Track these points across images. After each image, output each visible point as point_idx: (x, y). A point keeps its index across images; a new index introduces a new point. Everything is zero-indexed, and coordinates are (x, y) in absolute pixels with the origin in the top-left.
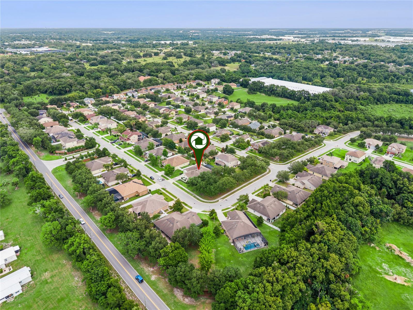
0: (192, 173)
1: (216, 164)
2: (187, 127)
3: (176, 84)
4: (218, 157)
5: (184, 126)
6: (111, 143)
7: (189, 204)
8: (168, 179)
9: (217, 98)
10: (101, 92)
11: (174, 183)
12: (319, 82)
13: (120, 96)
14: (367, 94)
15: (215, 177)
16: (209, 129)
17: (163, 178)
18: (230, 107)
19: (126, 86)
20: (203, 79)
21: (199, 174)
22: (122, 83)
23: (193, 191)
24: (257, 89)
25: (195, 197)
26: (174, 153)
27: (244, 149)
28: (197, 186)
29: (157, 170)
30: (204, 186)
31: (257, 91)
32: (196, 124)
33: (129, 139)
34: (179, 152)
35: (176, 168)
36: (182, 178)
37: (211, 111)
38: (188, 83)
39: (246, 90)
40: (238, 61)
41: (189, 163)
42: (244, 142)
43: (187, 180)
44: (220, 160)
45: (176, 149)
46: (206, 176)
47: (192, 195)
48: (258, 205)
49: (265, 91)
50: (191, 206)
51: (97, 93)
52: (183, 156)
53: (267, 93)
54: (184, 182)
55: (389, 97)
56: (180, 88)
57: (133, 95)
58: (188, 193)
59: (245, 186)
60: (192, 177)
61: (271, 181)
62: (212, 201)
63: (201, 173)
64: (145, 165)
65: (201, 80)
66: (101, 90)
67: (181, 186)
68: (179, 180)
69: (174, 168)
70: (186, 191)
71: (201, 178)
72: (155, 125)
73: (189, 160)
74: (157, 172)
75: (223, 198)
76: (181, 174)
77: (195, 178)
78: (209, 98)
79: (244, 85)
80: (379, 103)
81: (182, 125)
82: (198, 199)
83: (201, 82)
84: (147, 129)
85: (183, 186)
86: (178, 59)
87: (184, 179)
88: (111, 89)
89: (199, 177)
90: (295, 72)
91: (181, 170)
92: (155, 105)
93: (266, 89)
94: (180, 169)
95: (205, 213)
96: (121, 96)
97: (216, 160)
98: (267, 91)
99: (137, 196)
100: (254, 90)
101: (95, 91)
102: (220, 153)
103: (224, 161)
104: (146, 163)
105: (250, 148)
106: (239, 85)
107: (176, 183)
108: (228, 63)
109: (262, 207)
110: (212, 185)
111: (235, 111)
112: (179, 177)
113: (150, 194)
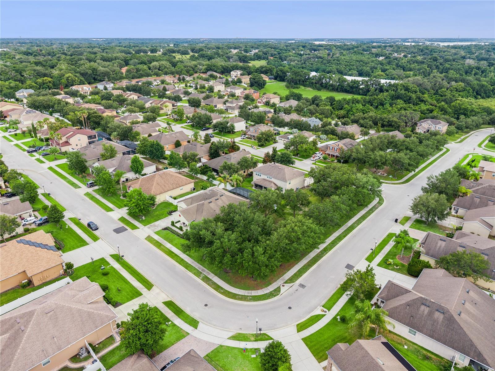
0: (199, 209)
1: (256, 186)
2: (193, 126)
3: (177, 76)
4: (260, 171)
5: (186, 124)
6: (28, 152)
7: (188, 310)
8: (134, 227)
9: (242, 90)
10: (50, 82)
11: (149, 238)
12: (382, 75)
13: (83, 89)
14: (462, 84)
15: (262, 217)
16: (233, 126)
17: (122, 225)
18: (264, 100)
19: (96, 77)
20: (218, 71)
21: (218, 212)
22: (90, 72)
23: (201, 260)
24: (300, 81)
25: (207, 280)
26: (161, 167)
27: (307, 157)
28: (214, 247)
29: (111, 205)
30: (235, 247)
31: (300, 84)
32: (209, 120)
33: (67, 143)
34: (171, 164)
35: (159, 199)
36: (173, 224)
37: (234, 105)
38: (196, 75)
39: (284, 84)
40: (264, 59)
41: (192, 186)
42: (307, 143)
43: (184, 229)
44: (263, 177)
45: (165, 158)
46: (237, 218)
47: (198, 273)
48: (424, 310)
49: (312, 83)
50: (195, 315)
51: (44, 84)
52: (180, 173)
53: (316, 86)
54: (178, 235)
55: (492, 88)
56: (184, 79)
57: (105, 87)
58: (187, 266)
59: (339, 238)
60: (200, 220)
61: (396, 221)
62: (260, 292)
63: (223, 209)
64: (87, 194)
65: (216, 72)
66: (50, 79)
67: (169, 246)
68: (166, 229)
69: (152, 199)
70: (181, 262)
71: (223, 221)
72: (131, 121)
73: (193, 181)
74: (111, 210)
75: (291, 280)
76: (170, 213)
77: (205, 222)
78: (229, 90)
79: (280, 77)
80: (479, 97)
81: (182, 123)
82: (217, 288)
83: (215, 74)
84: (109, 125)
85: (175, 245)
86: (184, 56)
87: (178, 225)
88: (68, 78)
89: (217, 219)
90: (345, 66)
91: (171, 204)
92: (138, 97)
93: (314, 81)
94: (171, 201)
95: (242, 345)
96: (85, 88)
97: (256, 178)
98: (316, 83)
99: (24, 287)
100: (296, 83)
101: (40, 80)
102: (260, 165)
103: (273, 180)
104: (90, 190)
105: (319, 154)
106: (273, 77)
107: (156, 237)
108: (251, 59)
109: (438, 316)
110: (257, 241)
111: (274, 105)
112: (165, 222)
113: (68, 279)
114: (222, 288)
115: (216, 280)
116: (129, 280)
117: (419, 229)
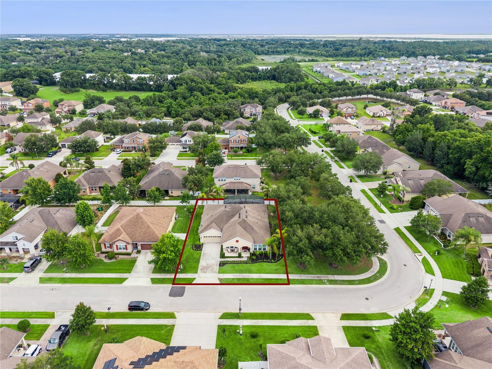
4: (223, 175)
18: (66, 109)
31: (78, 87)
41: (175, 214)
44: (229, 180)
49: (93, 84)
54: (245, 262)
61: (351, 181)
68: (222, 264)
79: (47, 81)
93: (95, 82)
97: (219, 185)
103: (242, 180)
106: (36, 81)
112: (210, 259)
114: (354, 281)
115: (331, 277)
116: (281, 324)
117: (372, 181)
